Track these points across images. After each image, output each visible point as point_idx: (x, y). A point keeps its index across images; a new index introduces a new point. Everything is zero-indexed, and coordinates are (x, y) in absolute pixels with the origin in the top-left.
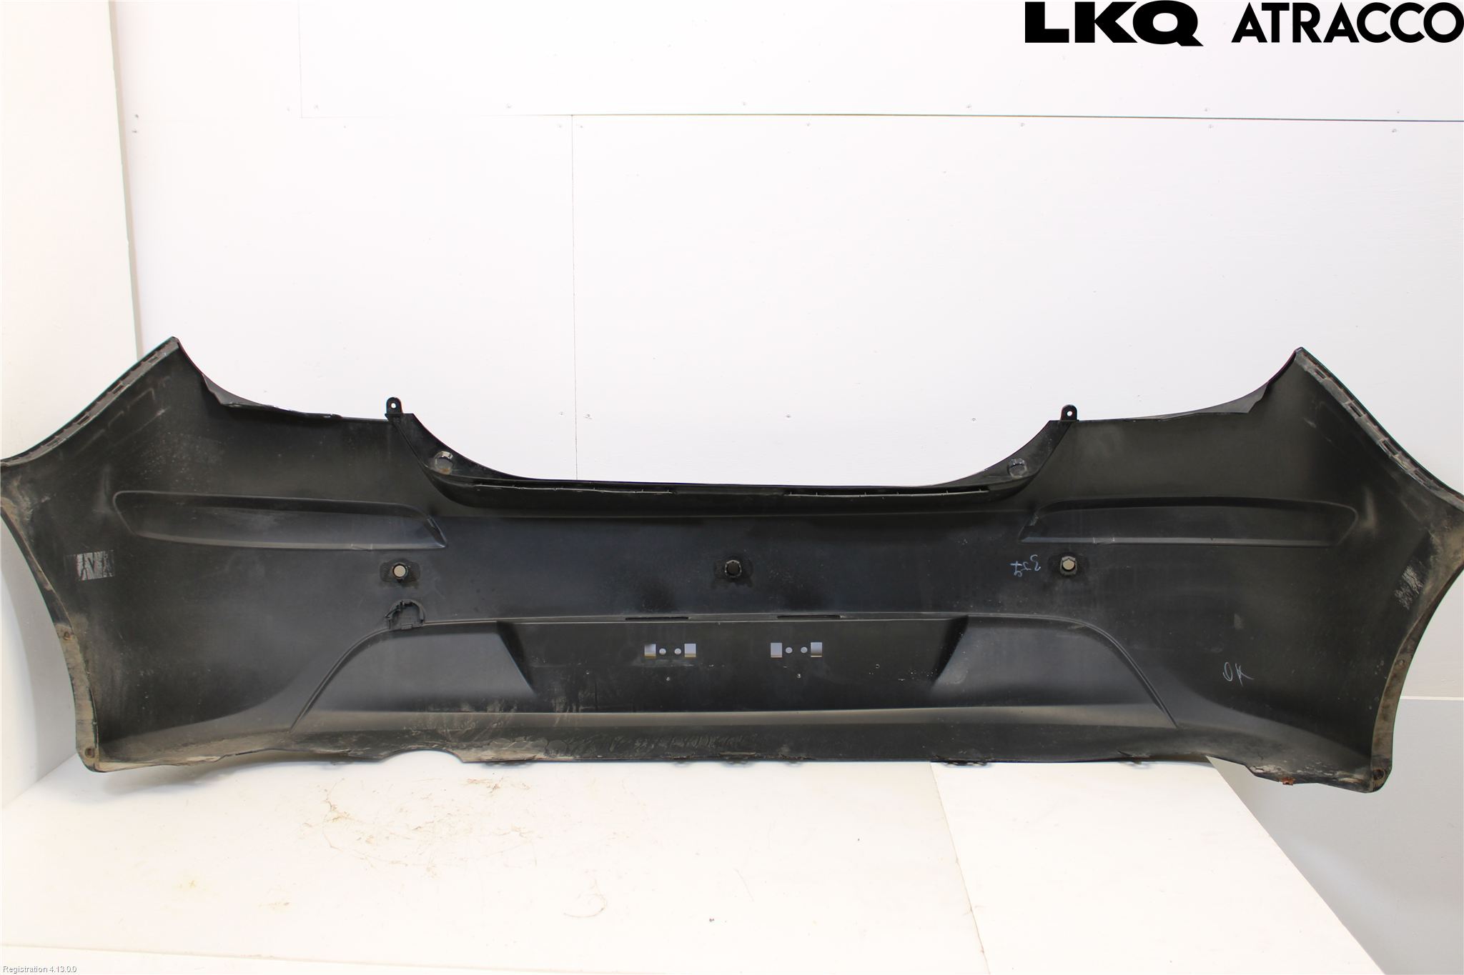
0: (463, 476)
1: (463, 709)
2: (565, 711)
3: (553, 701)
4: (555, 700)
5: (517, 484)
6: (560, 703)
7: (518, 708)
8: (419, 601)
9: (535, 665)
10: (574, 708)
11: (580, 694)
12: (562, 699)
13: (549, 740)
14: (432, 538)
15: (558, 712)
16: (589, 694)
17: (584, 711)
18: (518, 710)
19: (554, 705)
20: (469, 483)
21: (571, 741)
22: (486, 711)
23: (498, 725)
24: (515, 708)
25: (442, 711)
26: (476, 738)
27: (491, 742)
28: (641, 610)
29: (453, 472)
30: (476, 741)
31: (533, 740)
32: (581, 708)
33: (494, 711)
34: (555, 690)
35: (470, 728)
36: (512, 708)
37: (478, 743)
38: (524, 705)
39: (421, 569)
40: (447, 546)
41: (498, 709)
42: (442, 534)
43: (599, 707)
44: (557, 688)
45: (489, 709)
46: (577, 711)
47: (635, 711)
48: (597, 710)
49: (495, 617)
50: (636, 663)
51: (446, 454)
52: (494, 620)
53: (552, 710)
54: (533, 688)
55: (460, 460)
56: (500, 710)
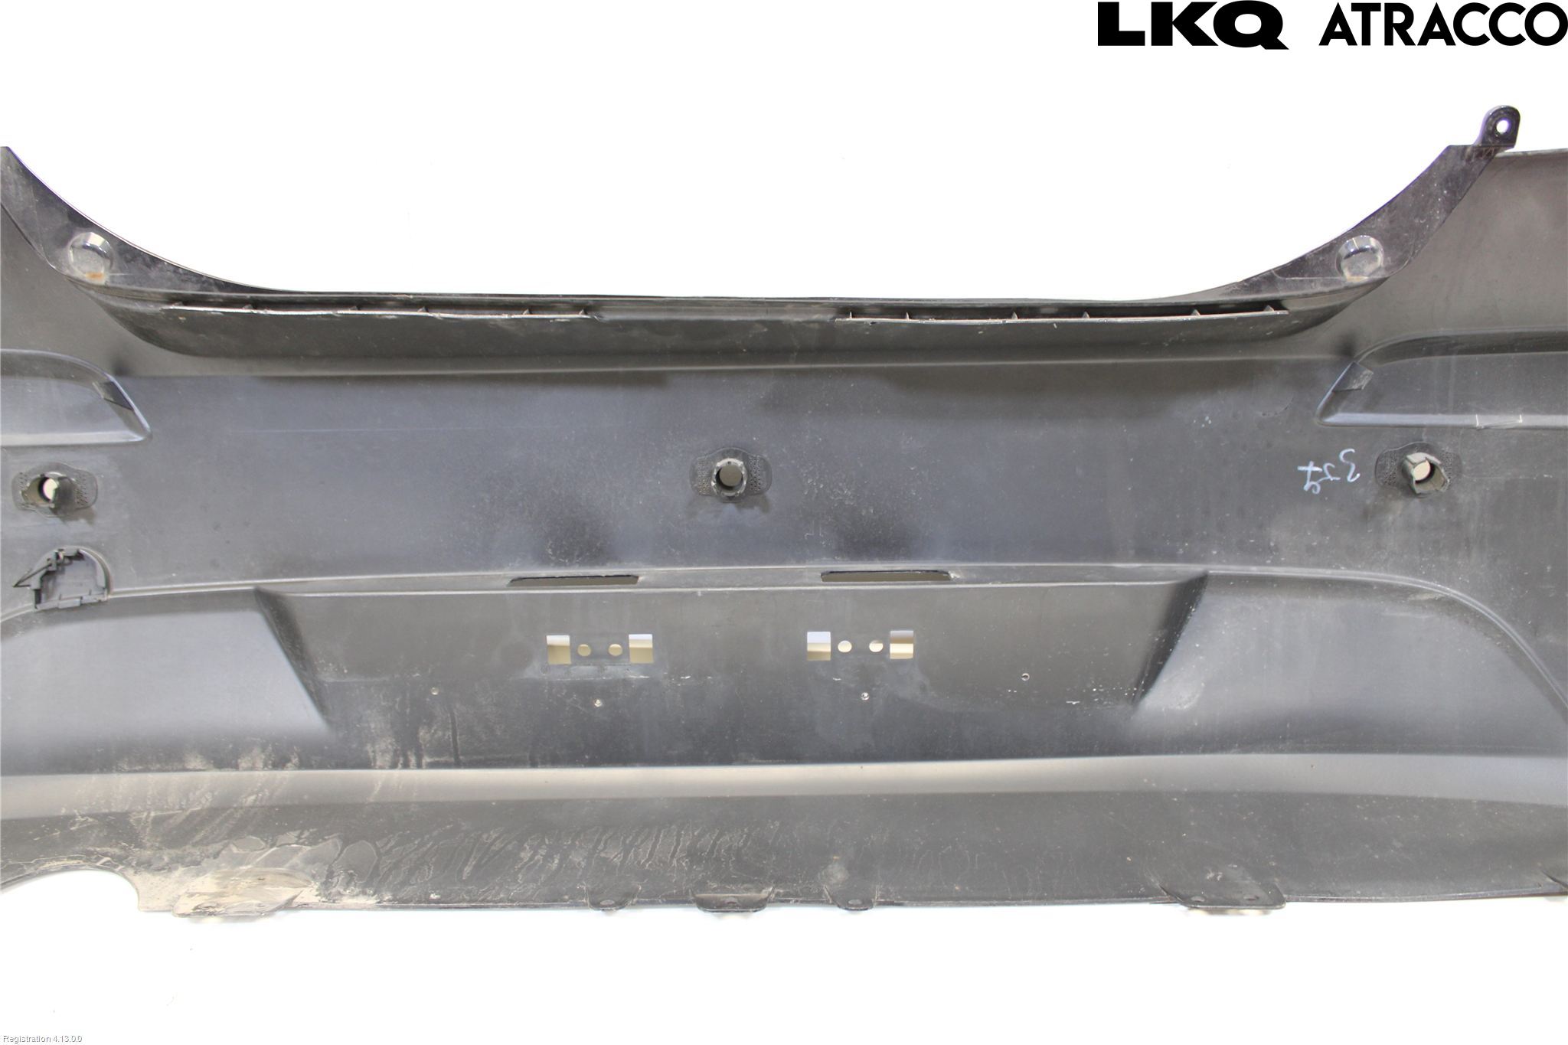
0: (134, 287)
1: (191, 766)
2: (394, 766)
3: (369, 748)
4: (373, 745)
5: (256, 304)
6: (384, 752)
7: (301, 760)
8: (97, 548)
9: (328, 676)
10: (413, 760)
11: (422, 733)
12: (387, 743)
13: (346, 842)
14: (119, 421)
15: (381, 768)
16: (440, 733)
17: (433, 765)
18: (304, 764)
19: (371, 755)
20: (157, 302)
21: (392, 843)
22: (236, 767)
23: (255, 801)
24: (295, 760)
25: (147, 770)
26: (198, 838)
27: (226, 846)
28: (544, 560)
29: (112, 277)
30: (195, 845)
31: (313, 841)
32: (426, 759)
33: (253, 768)
34: (373, 726)
35: (199, 808)
36: (289, 760)
37: (197, 852)
38: (313, 755)
39: (100, 484)
40: (150, 437)
41: (260, 764)
42: (137, 411)
43: (461, 757)
44: (375, 722)
45: (243, 763)
46: (419, 766)
47: (534, 764)
48: (458, 764)
49: (250, 578)
50: (532, 672)
51: (96, 240)
52: (246, 584)
53: (367, 764)
54: (329, 722)
55: (125, 254)
56: (265, 765)
